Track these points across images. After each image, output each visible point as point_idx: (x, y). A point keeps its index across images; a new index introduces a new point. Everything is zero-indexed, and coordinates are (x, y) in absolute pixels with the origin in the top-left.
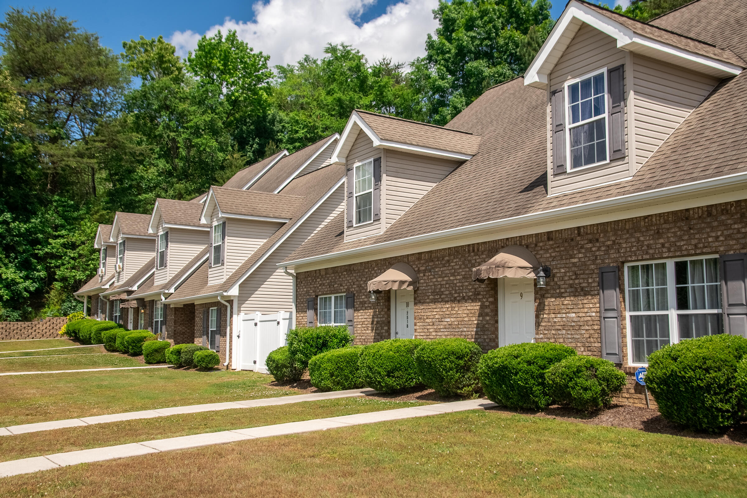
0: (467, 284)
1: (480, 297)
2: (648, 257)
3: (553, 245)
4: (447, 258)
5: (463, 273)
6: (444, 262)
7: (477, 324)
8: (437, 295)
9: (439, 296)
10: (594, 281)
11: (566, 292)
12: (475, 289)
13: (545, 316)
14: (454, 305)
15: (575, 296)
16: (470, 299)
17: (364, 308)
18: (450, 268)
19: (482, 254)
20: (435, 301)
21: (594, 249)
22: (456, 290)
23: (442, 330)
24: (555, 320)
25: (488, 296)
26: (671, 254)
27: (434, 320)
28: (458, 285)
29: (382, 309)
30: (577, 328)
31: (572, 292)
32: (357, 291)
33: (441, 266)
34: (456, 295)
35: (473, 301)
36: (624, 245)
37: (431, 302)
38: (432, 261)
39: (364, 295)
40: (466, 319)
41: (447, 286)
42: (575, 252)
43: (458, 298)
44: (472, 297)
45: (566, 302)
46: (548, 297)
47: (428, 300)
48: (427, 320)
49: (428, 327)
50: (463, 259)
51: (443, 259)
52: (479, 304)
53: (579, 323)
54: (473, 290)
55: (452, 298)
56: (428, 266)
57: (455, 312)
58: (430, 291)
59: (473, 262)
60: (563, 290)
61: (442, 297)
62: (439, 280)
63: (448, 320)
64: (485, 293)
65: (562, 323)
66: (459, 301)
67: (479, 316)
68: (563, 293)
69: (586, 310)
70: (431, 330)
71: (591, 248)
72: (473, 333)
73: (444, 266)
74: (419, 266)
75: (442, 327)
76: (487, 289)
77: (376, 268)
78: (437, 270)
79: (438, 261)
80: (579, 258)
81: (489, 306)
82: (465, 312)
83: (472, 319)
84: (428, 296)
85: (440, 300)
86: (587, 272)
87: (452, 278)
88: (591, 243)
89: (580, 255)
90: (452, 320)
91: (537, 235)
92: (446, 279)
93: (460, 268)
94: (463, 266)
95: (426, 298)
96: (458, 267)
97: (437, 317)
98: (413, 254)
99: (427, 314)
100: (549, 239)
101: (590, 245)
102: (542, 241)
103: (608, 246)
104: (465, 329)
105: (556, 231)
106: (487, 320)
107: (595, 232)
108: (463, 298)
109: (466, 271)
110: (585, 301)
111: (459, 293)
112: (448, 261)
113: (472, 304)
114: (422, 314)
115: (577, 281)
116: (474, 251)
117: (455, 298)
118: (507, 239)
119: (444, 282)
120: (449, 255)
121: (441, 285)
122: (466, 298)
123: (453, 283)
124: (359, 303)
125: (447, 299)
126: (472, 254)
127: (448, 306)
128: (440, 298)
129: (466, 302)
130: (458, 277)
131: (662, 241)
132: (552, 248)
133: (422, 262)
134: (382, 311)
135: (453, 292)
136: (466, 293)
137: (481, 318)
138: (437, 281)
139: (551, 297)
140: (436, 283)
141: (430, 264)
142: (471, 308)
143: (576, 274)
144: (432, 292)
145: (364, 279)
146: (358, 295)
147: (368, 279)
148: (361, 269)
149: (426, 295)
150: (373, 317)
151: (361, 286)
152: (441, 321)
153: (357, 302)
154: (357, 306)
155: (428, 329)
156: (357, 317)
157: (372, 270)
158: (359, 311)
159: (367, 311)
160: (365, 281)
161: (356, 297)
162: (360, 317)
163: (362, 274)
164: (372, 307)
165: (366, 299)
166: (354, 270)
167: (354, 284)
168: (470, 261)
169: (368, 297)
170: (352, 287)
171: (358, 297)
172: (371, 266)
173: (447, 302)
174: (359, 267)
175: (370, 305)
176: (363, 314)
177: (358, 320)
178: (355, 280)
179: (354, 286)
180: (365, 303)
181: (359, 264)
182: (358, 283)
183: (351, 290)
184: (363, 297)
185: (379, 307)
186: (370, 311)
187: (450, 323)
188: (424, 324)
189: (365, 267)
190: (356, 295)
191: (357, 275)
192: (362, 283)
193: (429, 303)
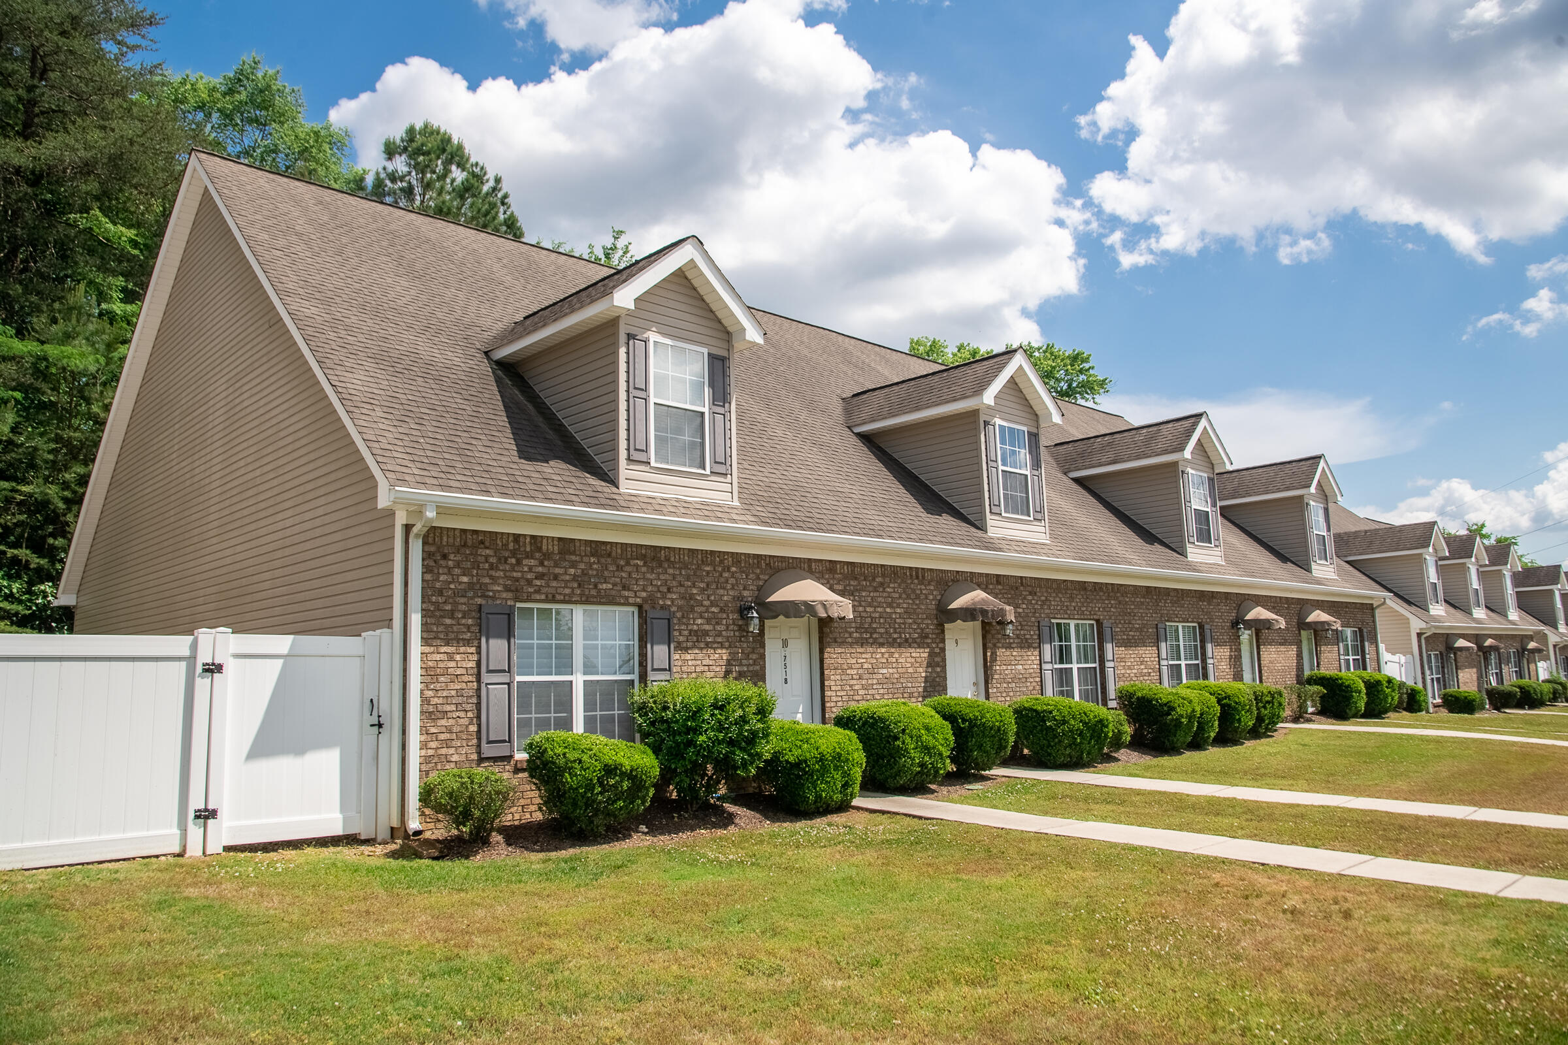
0: (911, 621)
1: (929, 641)
2: (1066, 616)
4: (879, 579)
5: (905, 606)
6: (875, 584)
7: (926, 677)
8: (866, 632)
9: (868, 635)
10: (1035, 634)
11: (1014, 643)
12: (922, 629)
13: (998, 668)
14: (893, 650)
15: (1021, 648)
16: (916, 642)
17: (702, 645)
18: (885, 594)
19: (929, 584)
20: (862, 643)
21: (1033, 602)
22: (895, 629)
23: (875, 687)
24: (1006, 672)
25: (938, 641)
26: (1079, 617)
27: (861, 671)
28: (898, 621)
29: (753, 648)
30: (1024, 680)
31: (1019, 643)
32: (680, 608)
33: (871, 589)
34: (895, 636)
35: (919, 647)
36: (1053, 603)
37: (857, 643)
38: (856, 579)
39: (701, 617)
40: (910, 670)
41: (882, 621)
42: (1020, 602)
43: (898, 640)
44: (918, 640)
45: (1014, 653)
46: (999, 648)
47: (850, 640)
48: (849, 672)
49: (852, 682)
50: (903, 585)
51: (874, 580)
52: (927, 650)
53: (1024, 676)
54: (919, 631)
55: (890, 640)
56: (849, 585)
57: (894, 660)
58: (853, 625)
59: (918, 592)
60: (1012, 641)
61: (874, 636)
62: (868, 609)
63: (885, 671)
64: (934, 636)
65: (1012, 676)
66: (900, 646)
67: (927, 667)
68: (1011, 643)
69: (1030, 662)
70: (856, 687)
71: (1031, 600)
72: (921, 690)
73: (875, 590)
74: (831, 582)
75: (875, 681)
76: (937, 631)
77: (734, 569)
78: (864, 594)
79: (865, 580)
80: (1024, 609)
82: (909, 660)
83: (918, 670)
84: (851, 633)
85: (871, 641)
86: (1029, 624)
87: (888, 610)
89: (1024, 606)
90: (891, 671)
92: (879, 609)
93: (900, 597)
94: (904, 596)
95: (847, 635)
96: (897, 595)
97: (866, 666)
98: (821, 561)
99: (848, 661)
100: (998, 583)
101: (1030, 598)
102: (992, 584)
103: (1043, 601)
104: (910, 685)
105: (1004, 576)
106: (938, 672)
107: (1034, 586)
108: (906, 640)
109: (909, 604)
110: (1029, 653)
111: (900, 633)
112: (882, 584)
113: (918, 650)
114: (840, 661)
115: (1022, 632)
116: (917, 577)
117: (895, 639)
118: (958, 572)
119: (877, 615)
120: (883, 576)
121: (872, 618)
122: (910, 640)
123: (891, 618)
124: (686, 633)
125: (881, 640)
126: (916, 581)
127: (883, 650)
128: (871, 637)
129: (910, 647)
130: (898, 610)
131: (1073, 604)
133: (836, 576)
134: (753, 652)
135: (892, 631)
136: (910, 634)
137: (930, 670)
138: (865, 611)
139: (1003, 647)
140: (864, 614)
141: (852, 583)
142: (918, 655)
143: (1021, 625)
144: (857, 628)
145: (702, 585)
146: (683, 617)
147: (714, 586)
148: (692, 564)
149: (847, 632)
150: (729, 663)
151: (692, 597)
152: (872, 672)
153: (680, 631)
154: (681, 639)
155: (851, 686)
156: (680, 663)
157: (724, 570)
158: (686, 649)
159: (712, 651)
160: (703, 590)
161: (679, 619)
162: (690, 663)
163: (695, 574)
164: (727, 644)
165: (707, 627)
166: (668, 559)
167: (669, 590)
168: (914, 591)
169: (713, 622)
170: (664, 598)
171: (684, 620)
172: (721, 562)
173: (882, 645)
174: (686, 558)
175: (720, 640)
176: (700, 656)
177: (684, 669)
178: (675, 583)
179: (669, 596)
180: (706, 633)
181: (686, 552)
182: (682, 590)
183: (661, 602)
184: (699, 621)
185: (745, 645)
186: (720, 651)
187: (888, 676)
188: (843, 677)
189: (702, 561)
190: (679, 615)
191: (681, 573)
192: (695, 591)
193: (851, 645)
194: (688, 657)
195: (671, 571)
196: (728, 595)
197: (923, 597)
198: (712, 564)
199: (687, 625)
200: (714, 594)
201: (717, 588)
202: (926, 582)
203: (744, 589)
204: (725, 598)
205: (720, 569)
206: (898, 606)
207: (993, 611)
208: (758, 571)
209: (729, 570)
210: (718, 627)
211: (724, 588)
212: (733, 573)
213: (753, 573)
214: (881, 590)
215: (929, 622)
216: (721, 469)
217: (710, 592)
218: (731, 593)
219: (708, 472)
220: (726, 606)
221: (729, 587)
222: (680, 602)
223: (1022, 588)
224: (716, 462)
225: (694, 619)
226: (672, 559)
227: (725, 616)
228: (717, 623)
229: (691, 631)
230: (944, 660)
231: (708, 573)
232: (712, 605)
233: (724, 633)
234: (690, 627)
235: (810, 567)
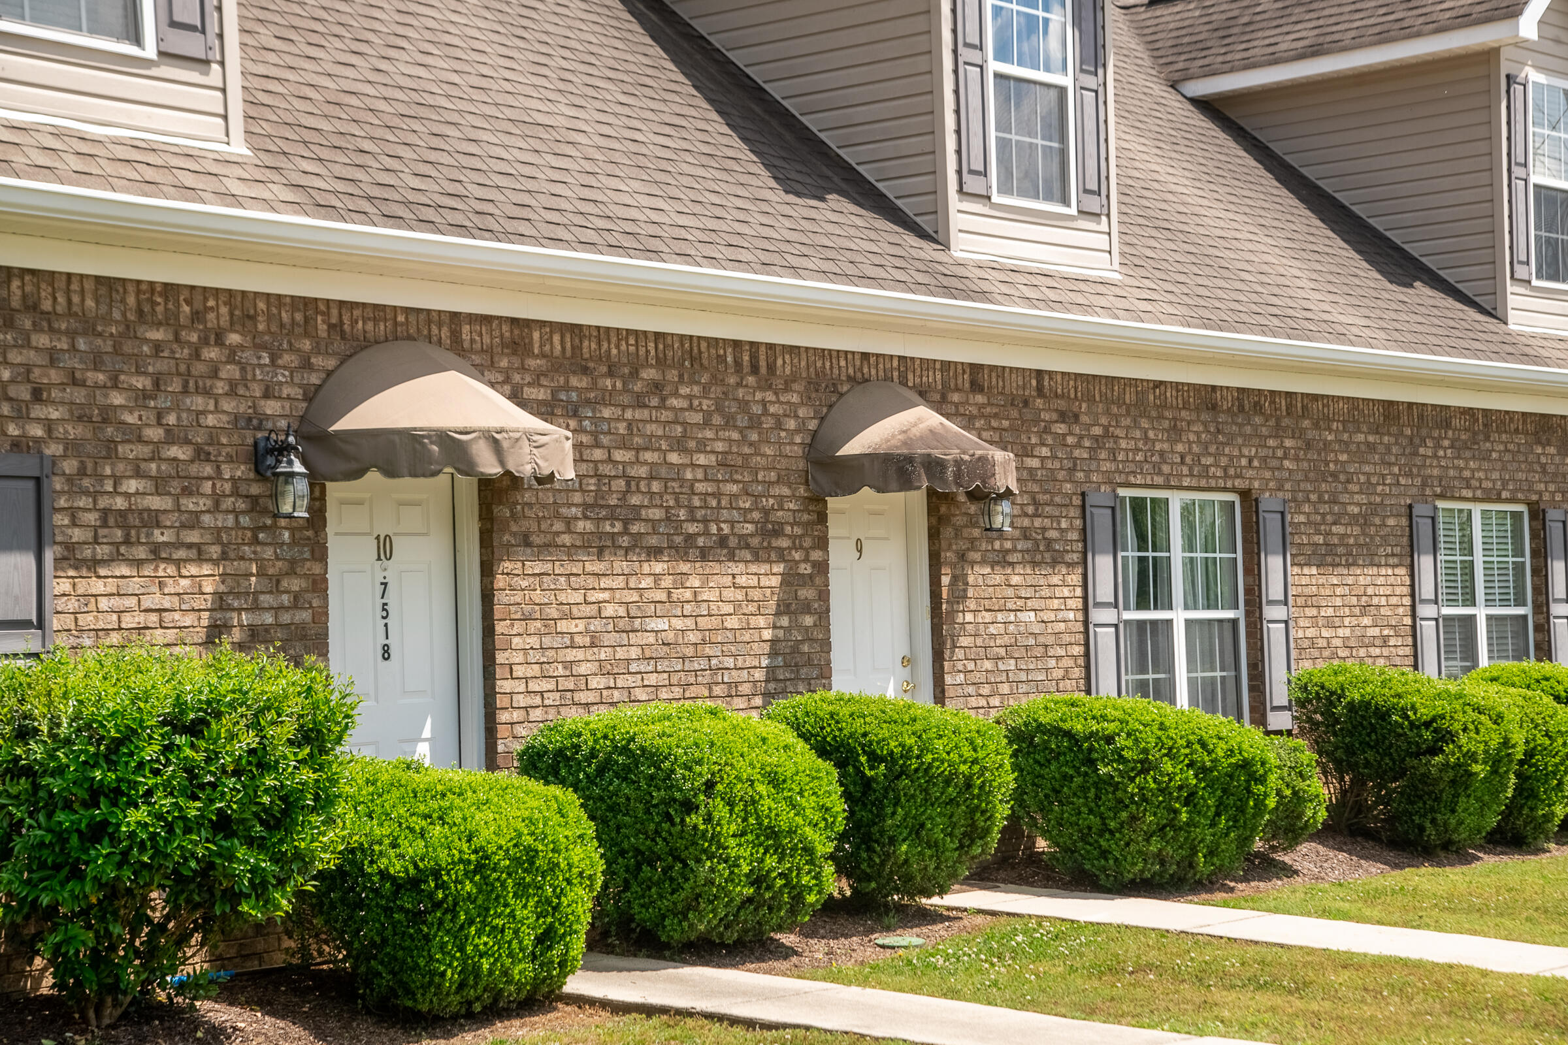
0: (734, 488)
1: (784, 543)
2: (1159, 480)
3: (983, 406)
4: (649, 374)
5: (720, 446)
6: (638, 387)
7: (774, 642)
8: (612, 518)
9: (618, 527)
10: (1072, 528)
11: (1014, 550)
12: (766, 512)
13: (969, 617)
14: (684, 567)
15: (1035, 564)
16: (748, 546)
17: (141, 552)
18: (666, 415)
19: (787, 389)
20: (601, 546)
21: (1070, 440)
22: (691, 509)
23: (634, 667)
24: (992, 629)
25: (807, 543)
26: (1194, 483)
27: (596, 625)
28: (700, 487)
29: (293, 562)
30: (1039, 651)
31: (1028, 551)
32: (72, 447)
33: (626, 399)
34: (692, 528)
35: (757, 559)
36: (1123, 444)
37: (585, 547)
38: (585, 370)
39: (138, 474)
40: (732, 622)
41: (656, 487)
42: (1033, 441)
43: (701, 541)
44: (755, 542)
45: (1015, 580)
46: (973, 563)
47: (566, 539)
48: (563, 626)
49: (571, 655)
50: (716, 391)
51: (635, 374)
52: (779, 568)
53: (1041, 639)
54: (756, 515)
55: (678, 539)
56: (567, 388)
57: (688, 595)
58: (577, 498)
59: (757, 409)
60: (1008, 545)
61: (635, 528)
62: (618, 455)
63: (661, 624)
64: (798, 531)
65: (1006, 640)
66: (704, 555)
67: (778, 614)
68: (1008, 551)
69: (1056, 603)
70: (583, 669)
71: (1064, 435)
72: (759, 675)
73: (638, 403)
74: (517, 378)
75: (634, 653)
76: (806, 517)
77: (234, 338)
78: (607, 413)
79: (611, 374)
80: (1043, 459)
81: (811, 576)
82: (729, 594)
83: (754, 621)
84: (569, 522)
85: (625, 541)
86: (1058, 499)
87: (674, 458)
88: (1063, 422)
89: (1045, 452)
90: (678, 623)
91: (946, 365)
92: (649, 456)
93: (707, 423)
94: (717, 420)
95: (558, 526)
96: (697, 418)
97: (609, 610)
98: (486, 319)
99: (562, 597)
100: (976, 387)
101: (1061, 428)
102: (957, 390)
103: (1096, 438)
104: (729, 662)
105: (993, 368)
106: (807, 628)
107: (1072, 396)
108: (723, 541)
109: (730, 440)
110: (1055, 580)
111: (705, 521)
112: (657, 387)
113: (753, 568)
114: (537, 596)
115: (1038, 522)
116: (755, 369)
117: (690, 538)
118: (865, 356)
119: (643, 471)
120: (661, 363)
121: (629, 479)
122: (733, 541)
123: (682, 480)
124: (92, 518)
125: (653, 541)
126: (751, 380)
127: (659, 568)
128: (625, 531)
129: (732, 558)
130: (702, 459)
131: (1180, 448)
132: (982, 416)
133: (532, 363)
134: (292, 572)
135: (682, 514)
136: (732, 523)
137: (785, 621)
138: (610, 460)
139: (983, 562)
140: (606, 469)
141: (574, 381)
142: (753, 581)
143: (1035, 503)
144: (586, 506)
145: (140, 382)
146: (82, 472)
147: (175, 386)
148: (107, 319)
149: (558, 516)
150: (221, 602)
151: (108, 415)
152: (627, 626)
153: (73, 512)
154: (77, 535)
155: (568, 665)
156: (73, 604)
157: (205, 341)
158: (93, 564)
159: (171, 570)
160: (145, 395)
161: (70, 479)
162: (104, 603)
163: (117, 351)
164: (215, 551)
165: (156, 503)
166: (31, 306)
167: (37, 395)
168: (744, 405)
169: (175, 486)
170: (22, 415)
171: (86, 482)
172: (197, 316)
173: (655, 553)
174: (90, 303)
175: (193, 537)
176: (134, 585)
177: (86, 620)
178: (55, 376)
179: (38, 411)
180: (153, 519)
181: (89, 286)
182: (79, 395)
183: (13, 430)
184: (132, 485)
185: (269, 553)
186: (193, 570)
187: (670, 637)
188: (547, 641)
189: (140, 312)
190: (69, 466)
191: (73, 348)
192: (117, 399)
193: (571, 552)
194: (98, 586)
195: (42, 340)
196: (217, 410)
197: (768, 423)
198: (170, 321)
199: (95, 495)
200: (177, 408)
201: (185, 391)
202: (779, 383)
203: (267, 395)
204: (211, 420)
205: (194, 338)
206: (702, 447)
207: (958, 463)
208: (307, 345)
209: (219, 341)
210: (189, 504)
211: (207, 393)
212: (233, 350)
213: (292, 349)
214: (655, 402)
215: (786, 491)
216: (191, 45)
217: (162, 402)
218: (228, 405)
219: (150, 51)
220: (213, 440)
221: (221, 387)
222: (74, 431)
223: (1039, 402)
224: (173, 24)
225: (117, 480)
226: (47, 305)
227: (208, 470)
228: (187, 492)
229: (105, 513)
230: (824, 595)
231: (157, 347)
232: (171, 438)
233: (207, 519)
234: (103, 503)
235: (456, 336)
